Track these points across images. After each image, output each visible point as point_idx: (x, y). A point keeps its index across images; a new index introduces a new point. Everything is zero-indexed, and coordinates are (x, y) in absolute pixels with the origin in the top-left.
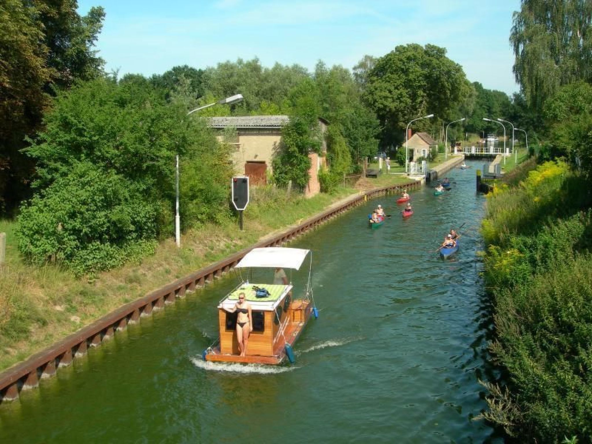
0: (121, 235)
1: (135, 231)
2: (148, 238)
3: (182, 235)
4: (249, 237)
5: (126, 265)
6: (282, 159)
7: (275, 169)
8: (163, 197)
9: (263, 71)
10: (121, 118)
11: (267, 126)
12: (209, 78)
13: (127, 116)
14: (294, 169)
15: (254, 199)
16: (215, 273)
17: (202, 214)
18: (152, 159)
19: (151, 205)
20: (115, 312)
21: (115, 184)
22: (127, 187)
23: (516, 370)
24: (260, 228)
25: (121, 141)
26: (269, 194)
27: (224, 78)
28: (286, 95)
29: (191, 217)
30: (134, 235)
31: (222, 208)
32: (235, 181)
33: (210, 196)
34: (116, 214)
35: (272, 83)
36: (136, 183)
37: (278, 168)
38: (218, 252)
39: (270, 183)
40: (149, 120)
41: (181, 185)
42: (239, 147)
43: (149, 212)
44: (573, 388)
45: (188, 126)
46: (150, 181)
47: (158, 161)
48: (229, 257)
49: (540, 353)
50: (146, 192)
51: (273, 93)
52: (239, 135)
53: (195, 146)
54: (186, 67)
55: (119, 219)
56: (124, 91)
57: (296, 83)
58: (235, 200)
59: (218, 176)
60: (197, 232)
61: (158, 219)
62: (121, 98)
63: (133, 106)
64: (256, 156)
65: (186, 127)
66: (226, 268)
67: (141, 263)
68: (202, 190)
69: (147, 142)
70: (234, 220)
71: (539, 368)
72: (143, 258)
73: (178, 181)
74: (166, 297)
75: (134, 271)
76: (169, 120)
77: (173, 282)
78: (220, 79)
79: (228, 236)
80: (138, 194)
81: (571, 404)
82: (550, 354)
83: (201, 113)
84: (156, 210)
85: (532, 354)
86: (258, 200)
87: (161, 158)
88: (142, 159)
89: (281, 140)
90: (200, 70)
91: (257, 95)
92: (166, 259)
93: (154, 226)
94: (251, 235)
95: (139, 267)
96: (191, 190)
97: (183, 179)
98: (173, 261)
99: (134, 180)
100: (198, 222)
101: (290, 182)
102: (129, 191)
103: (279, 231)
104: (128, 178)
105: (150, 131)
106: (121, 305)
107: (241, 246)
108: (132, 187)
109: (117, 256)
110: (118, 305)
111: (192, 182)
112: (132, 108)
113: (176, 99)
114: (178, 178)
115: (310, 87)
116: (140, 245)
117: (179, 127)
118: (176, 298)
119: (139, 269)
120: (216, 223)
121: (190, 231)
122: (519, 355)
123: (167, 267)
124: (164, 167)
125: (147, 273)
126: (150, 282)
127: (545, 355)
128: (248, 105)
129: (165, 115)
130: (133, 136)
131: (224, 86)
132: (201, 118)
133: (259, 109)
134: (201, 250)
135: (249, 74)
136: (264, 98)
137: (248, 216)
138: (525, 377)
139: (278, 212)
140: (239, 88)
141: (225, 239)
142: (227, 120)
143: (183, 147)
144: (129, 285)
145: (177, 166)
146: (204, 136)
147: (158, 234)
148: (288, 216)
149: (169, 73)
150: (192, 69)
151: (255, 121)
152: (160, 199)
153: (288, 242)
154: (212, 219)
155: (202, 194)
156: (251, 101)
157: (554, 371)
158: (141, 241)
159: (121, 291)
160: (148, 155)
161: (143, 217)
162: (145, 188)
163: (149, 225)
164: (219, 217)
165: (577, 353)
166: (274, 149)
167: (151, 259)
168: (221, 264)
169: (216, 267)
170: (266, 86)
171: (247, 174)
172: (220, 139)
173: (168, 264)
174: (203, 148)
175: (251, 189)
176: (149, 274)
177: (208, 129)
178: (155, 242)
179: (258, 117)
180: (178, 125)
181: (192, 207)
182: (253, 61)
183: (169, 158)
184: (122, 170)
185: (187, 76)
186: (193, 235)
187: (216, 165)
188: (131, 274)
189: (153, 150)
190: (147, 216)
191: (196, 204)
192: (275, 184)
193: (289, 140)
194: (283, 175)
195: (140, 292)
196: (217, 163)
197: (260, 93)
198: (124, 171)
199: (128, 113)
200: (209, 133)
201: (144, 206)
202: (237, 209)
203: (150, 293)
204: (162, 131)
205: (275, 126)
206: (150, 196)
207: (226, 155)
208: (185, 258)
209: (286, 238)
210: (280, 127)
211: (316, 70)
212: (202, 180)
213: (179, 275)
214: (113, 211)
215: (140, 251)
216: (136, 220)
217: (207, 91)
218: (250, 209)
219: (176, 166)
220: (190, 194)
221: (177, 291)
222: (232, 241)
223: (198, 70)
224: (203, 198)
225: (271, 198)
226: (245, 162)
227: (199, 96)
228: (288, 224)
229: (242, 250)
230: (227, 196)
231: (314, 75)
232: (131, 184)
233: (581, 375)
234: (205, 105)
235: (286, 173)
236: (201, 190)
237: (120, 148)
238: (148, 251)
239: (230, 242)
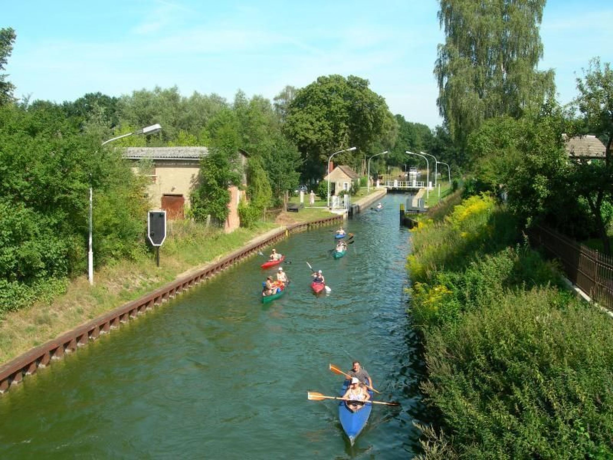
0: (30, 272)
1: (46, 269)
2: (59, 276)
3: (95, 273)
4: (166, 274)
5: (36, 305)
6: (200, 192)
7: (193, 202)
8: (75, 232)
9: (181, 99)
10: (31, 148)
11: (186, 158)
12: (123, 106)
13: (39, 146)
14: (213, 203)
15: (172, 235)
16: (131, 312)
17: (116, 250)
18: (64, 192)
19: (63, 241)
20: (24, 355)
21: (25, 218)
22: (37, 221)
23: (450, 411)
24: (177, 264)
25: (31, 171)
26: (187, 229)
27: (139, 107)
28: (204, 125)
29: (105, 253)
30: (44, 273)
31: (137, 244)
32: (152, 215)
33: (124, 231)
34: (25, 250)
35: (190, 113)
36: (47, 216)
37: (197, 201)
38: (133, 290)
39: (187, 217)
40: (62, 150)
41: (95, 219)
42: (155, 180)
43: (60, 248)
44: (509, 428)
45: (103, 158)
46: (62, 215)
47: (70, 194)
48: (146, 296)
49: (472, 393)
50: (58, 228)
51: (191, 123)
52: (156, 166)
53: (109, 179)
54: (99, 94)
55: (28, 256)
56: (35, 119)
57: (215, 112)
58: (151, 235)
59: (133, 210)
60: (111, 268)
61: (69, 256)
62: (32, 126)
63: (45, 135)
64: (173, 189)
65: (100, 157)
66: (142, 308)
67: (51, 303)
68: (118, 224)
69: (59, 173)
70: (150, 256)
71: (473, 408)
72: (53, 297)
73: (91, 215)
74: (79, 339)
75: (44, 311)
76: (82, 151)
77: (86, 322)
78: (135, 108)
79: (144, 273)
80: (49, 229)
81: (508, 445)
82: (483, 394)
83: (115, 143)
84: (68, 246)
85: (465, 394)
86: (176, 235)
87: (74, 191)
88: (54, 191)
89: (199, 172)
90: (114, 98)
91: (174, 124)
92: (78, 298)
93: (66, 263)
94: (168, 272)
95: (50, 306)
96: (105, 224)
97: (96, 214)
98: (86, 300)
99: (44, 214)
100: (113, 259)
101: (209, 216)
102: (39, 226)
103: (198, 268)
104: (38, 212)
105: (62, 162)
106: (30, 347)
107: (158, 284)
108: (42, 221)
109: (25, 295)
110: (27, 347)
111: (106, 217)
112: (43, 136)
113: (89, 129)
114: (91, 212)
115: (229, 118)
116: (51, 284)
117: (94, 158)
118: (89, 339)
119: (49, 309)
120: (132, 259)
121: (104, 268)
122: (451, 395)
123: (80, 306)
124: (77, 200)
125: (57, 313)
126: (62, 322)
127: (478, 394)
128: (164, 134)
129: (78, 144)
130: (44, 167)
131: (139, 115)
132: (115, 148)
133: (176, 140)
134: (116, 288)
135: (166, 103)
136: (182, 128)
137: (165, 252)
138: (459, 417)
139: (196, 248)
140: (155, 118)
141: (141, 277)
142: (142, 151)
143: (98, 179)
144: (39, 327)
145: (91, 199)
146: (118, 167)
147: (70, 271)
148: (207, 252)
149: (81, 100)
150: (105, 97)
151: (173, 153)
152: (72, 234)
153: (207, 279)
154: (127, 255)
155: (116, 229)
156: (167, 131)
157: (489, 411)
158: (51, 279)
159: (30, 333)
160: (60, 188)
161: (54, 253)
162: (56, 223)
163: (61, 261)
164: (134, 253)
165: (511, 392)
166: (192, 182)
167: (63, 298)
168: (137, 303)
169: (132, 306)
170: (184, 116)
171: (164, 207)
172: (136, 171)
173: (81, 303)
174: (118, 180)
175: (168, 223)
176: (61, 315)
177: (122, 160)
178: (66, 279)
179: (175, 148)
180: (92, 155)
181: (106, 243)
182: (172, 89)
183: (82, 191)
184: (32, 203)
185: (101, 103)
186: (107, 273)
187: (131, 198)
188: (41, 314)
189: (65, 181)
190: (59, 252)
191: (111, 239)
192: (193, 219)
193: (208, 173)
194: (202, 209)
195: (50, 334)
196: (132, 196)
197: (178, 122)
198: (34, 203)
199: (40, 143)
200: (124, 165)
201: (55, 242)
202: (154, 245)
203: (62, 334)
204: (75, 162)
205: (194, 158)
206: (61, 231)
207: (142, 188)
208: (99, 297)
209: (204, 276)
210: (199, 159)
211: (236, 100)
212: (116, 214)
213: (93, 315)
214: (22, 247)
215: (51, 290)
216: (46, 256)
217: (121, 120)
218: (167, 245)
219: (89, 199)
220: (104, 228)
221: (90, 333)
222: (148, 278)
223: (111, 97)
224: (118, 233)
225: (189, 233)
226: (161, 196)
227: (113, 126)
228: (206, 260)
229: (159, 288)
230: (143, 231)
231: (233, 105)
232: (42, 218)
233: (517, 415)
234: (120, 135)
235: (204, 207)
236: (115, 225)
237: (30, 179)
238: (59, 290)
239: (146, 280)
